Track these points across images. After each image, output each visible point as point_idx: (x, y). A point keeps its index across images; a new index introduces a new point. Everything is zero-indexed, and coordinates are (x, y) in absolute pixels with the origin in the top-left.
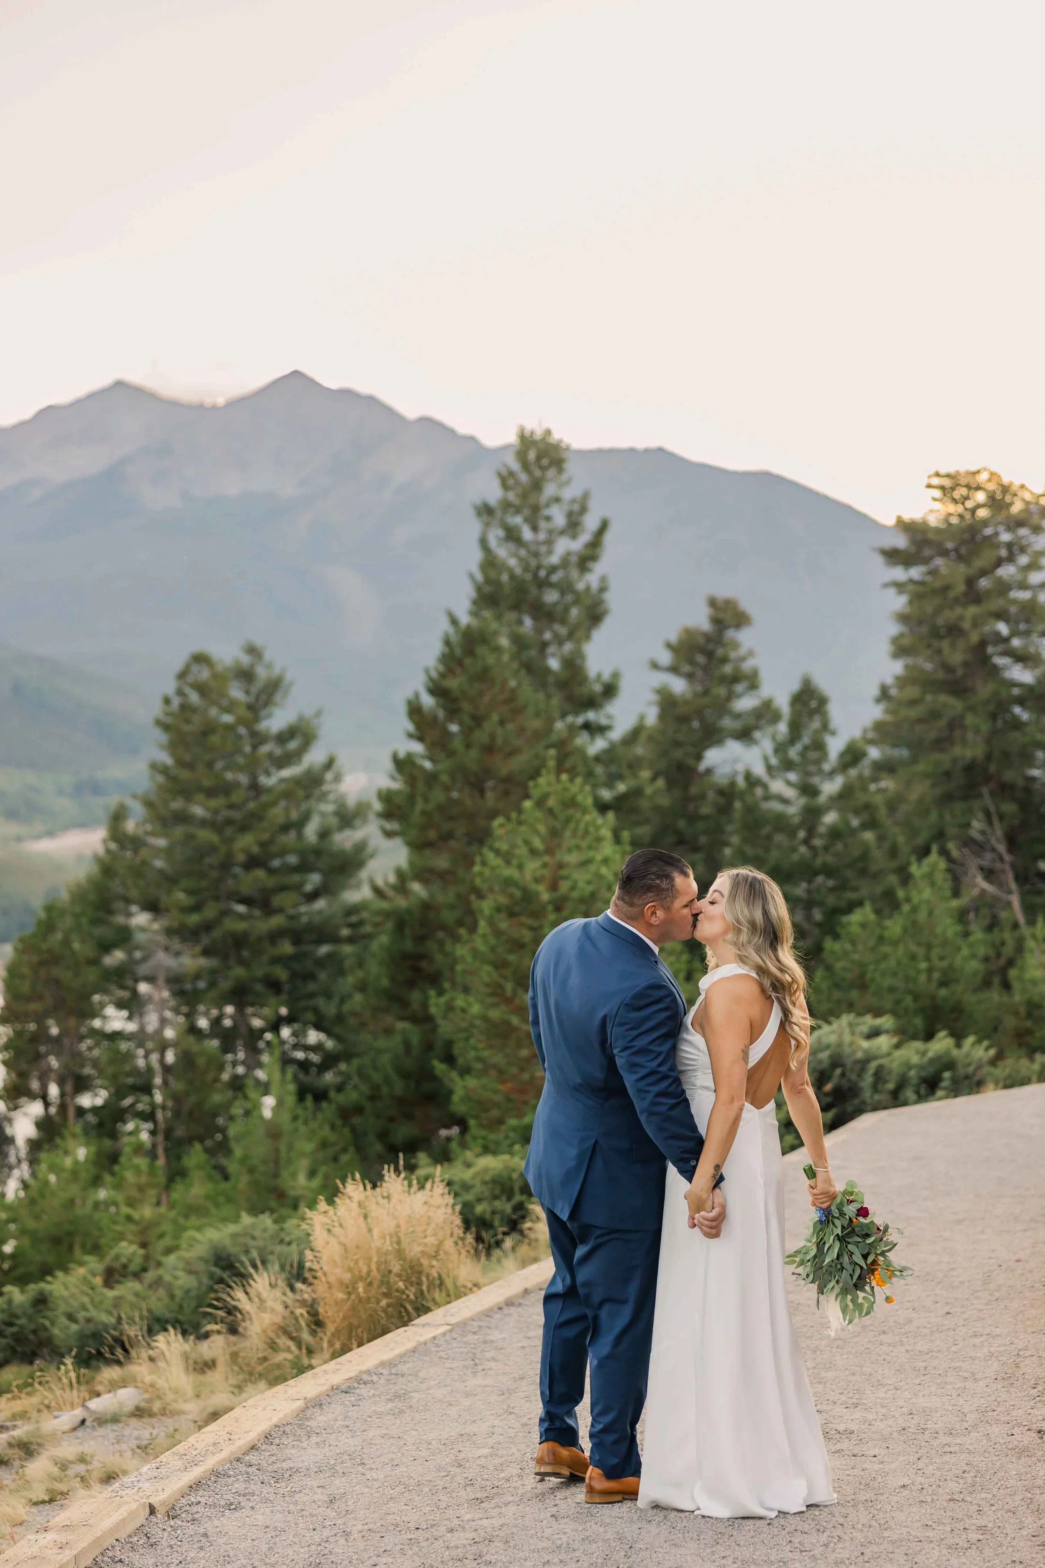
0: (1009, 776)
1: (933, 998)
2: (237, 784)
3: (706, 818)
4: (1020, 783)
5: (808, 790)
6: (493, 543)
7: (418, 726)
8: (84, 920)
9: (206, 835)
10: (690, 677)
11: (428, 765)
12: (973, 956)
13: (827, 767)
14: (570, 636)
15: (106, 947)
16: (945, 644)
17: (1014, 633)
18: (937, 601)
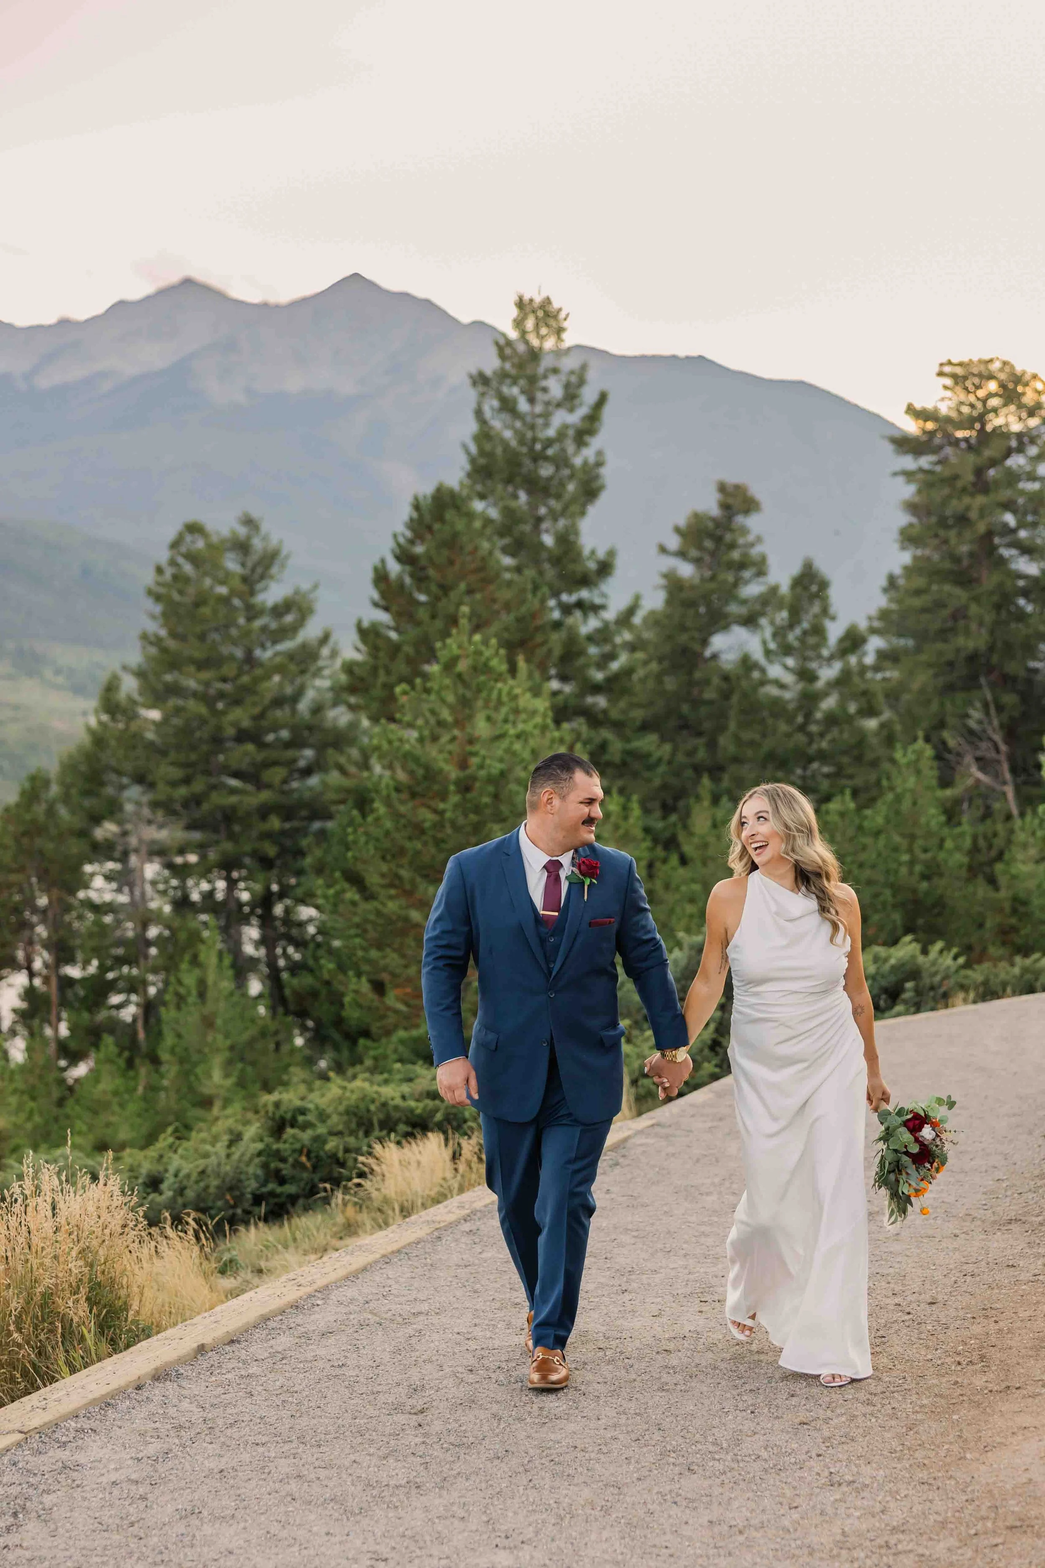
0: (1012, 667)
1: (914, 891)
2: (232, 658)
3: (711, 702)
4: (1022, 673)
5: (806, 675)
6: (488, 413)
7: (383, 594)
8: (74, 791)
9: (194, 707)
10: (697, 561)
11: (393, 635)
12: (958, 848)
13: (825, 653)
14: (564, 512)
15: (96, 819)
16: (952, 534)
17: (1021, 525)
18: (946, 491)
